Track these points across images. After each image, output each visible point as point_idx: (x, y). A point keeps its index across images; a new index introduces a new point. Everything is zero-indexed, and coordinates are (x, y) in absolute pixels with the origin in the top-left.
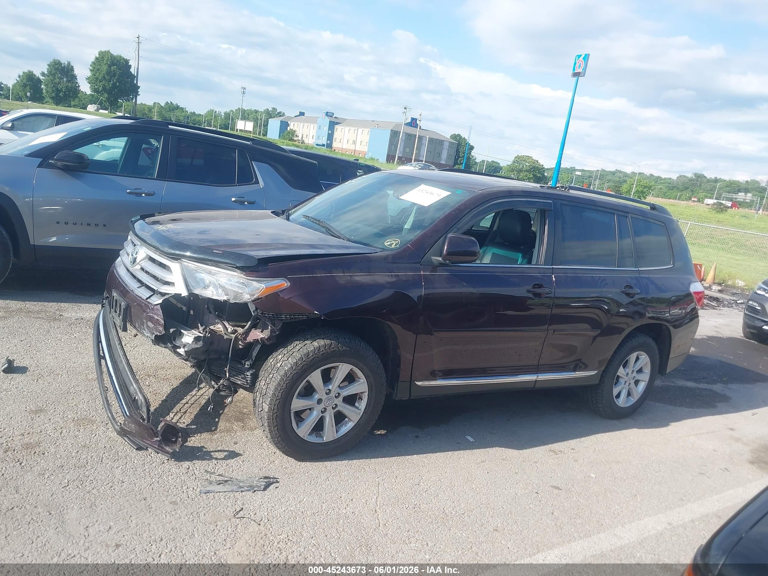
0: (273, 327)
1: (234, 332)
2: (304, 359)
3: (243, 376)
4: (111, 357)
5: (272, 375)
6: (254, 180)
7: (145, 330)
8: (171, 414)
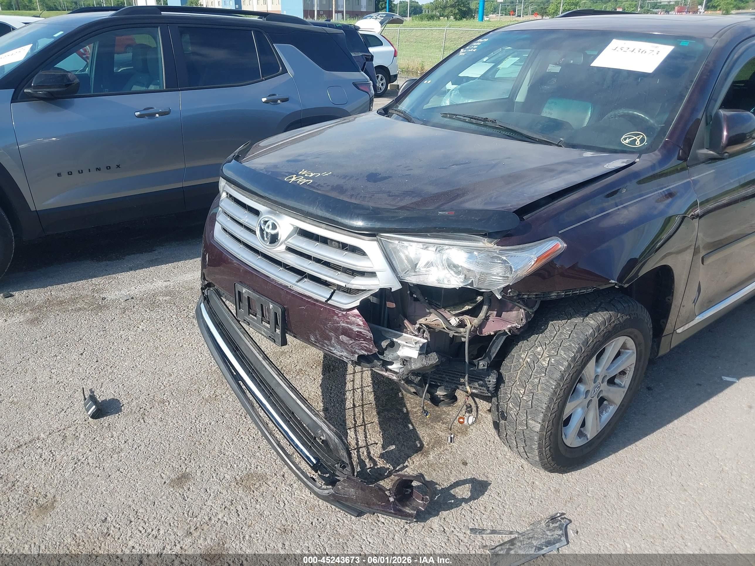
0: (528, 310)
1: (462, 325)
2: (583, 348)
3: (481, 382)
6: (281, 68)
7: (333, 347)
8: (349, 431)
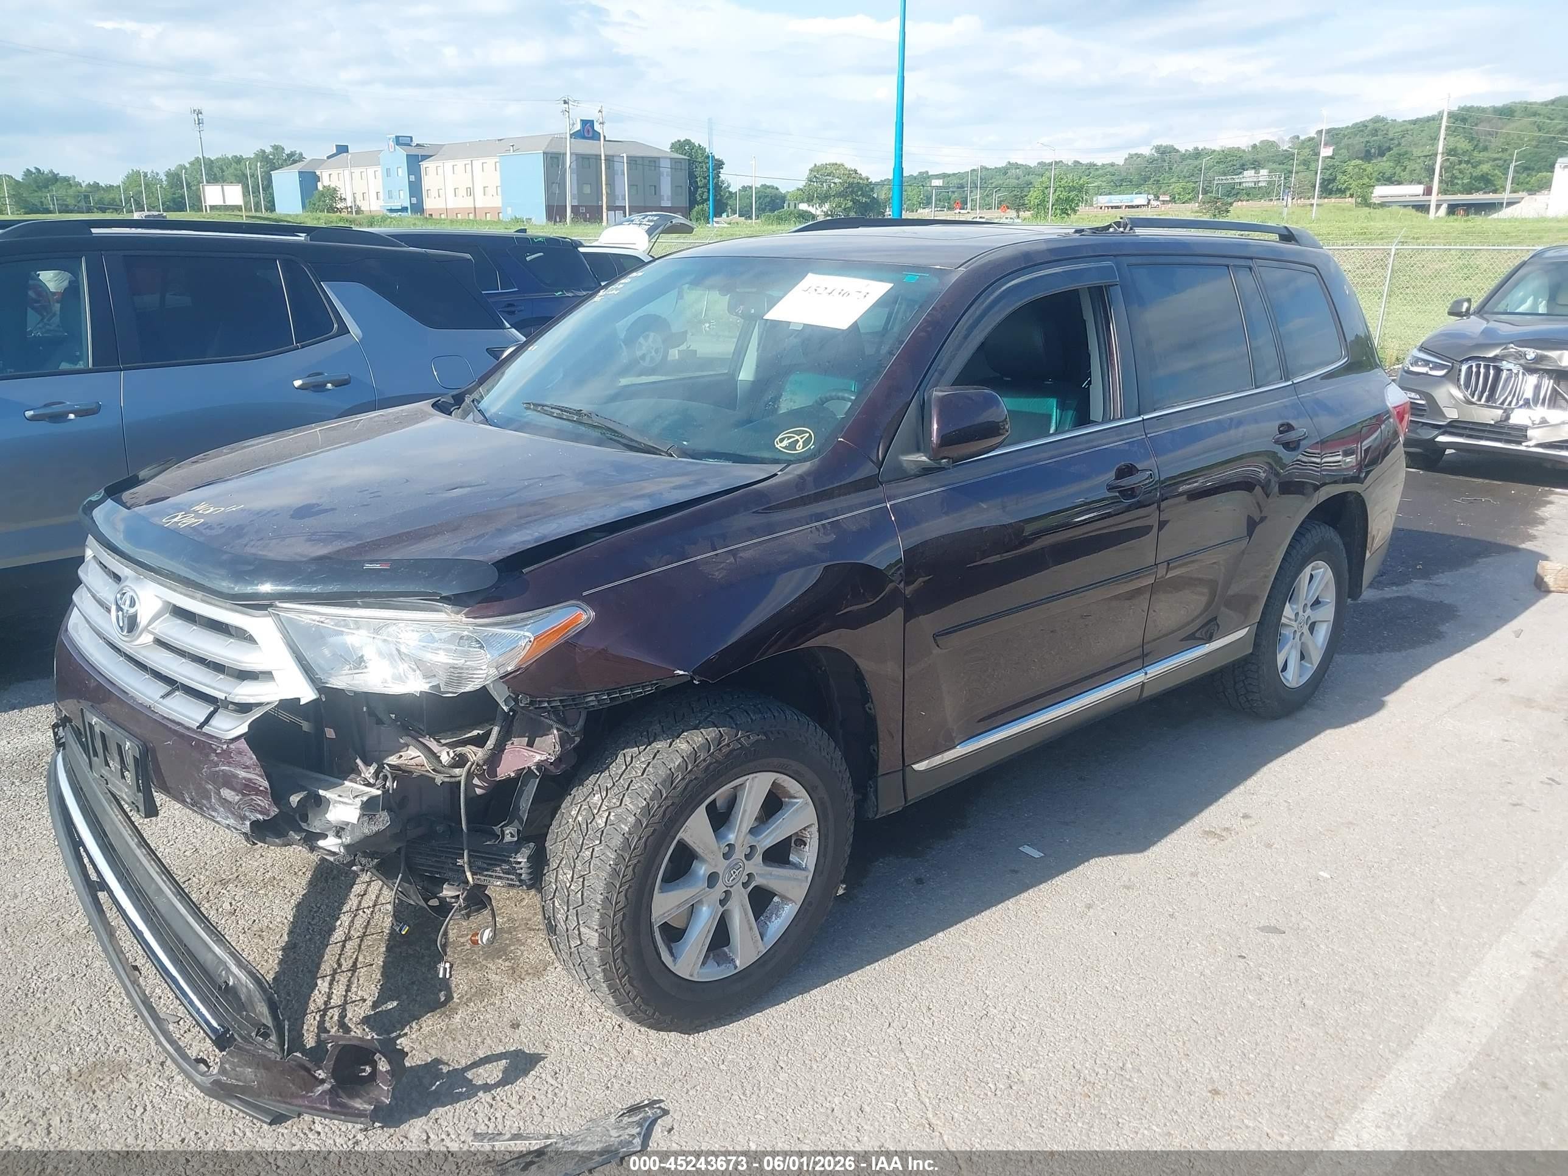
0: (565, 730)
1: (460, 761)
2: (664, 792)
3: (506, 867)
4: (120, 878)
5: (588, 853)
6: (336, 326)
7: (215, 810)
8: (319, 982)
